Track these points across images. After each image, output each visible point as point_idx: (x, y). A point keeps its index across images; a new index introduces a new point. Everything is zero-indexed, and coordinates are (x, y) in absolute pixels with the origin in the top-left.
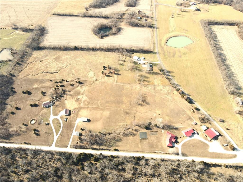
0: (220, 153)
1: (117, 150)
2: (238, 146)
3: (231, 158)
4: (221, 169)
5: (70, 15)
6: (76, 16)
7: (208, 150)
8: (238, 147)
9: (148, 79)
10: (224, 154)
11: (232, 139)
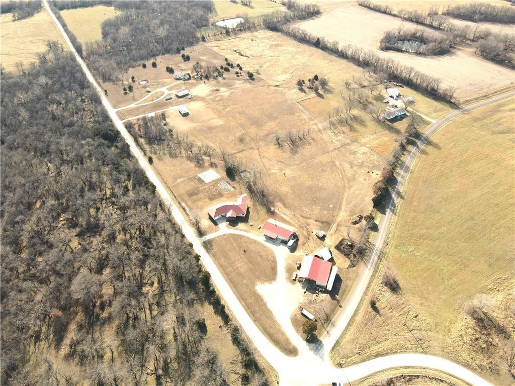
0: (269, 310)
1: (151, 161)
2: (333, 348)
3: (276, 342)
4: (220, 327)
5: (385, 12)
6: (394, 15)
7: (258, 283)
8: (330, 348)
9: (358, 127)
10: (274, 322)
11: (347, 327)
